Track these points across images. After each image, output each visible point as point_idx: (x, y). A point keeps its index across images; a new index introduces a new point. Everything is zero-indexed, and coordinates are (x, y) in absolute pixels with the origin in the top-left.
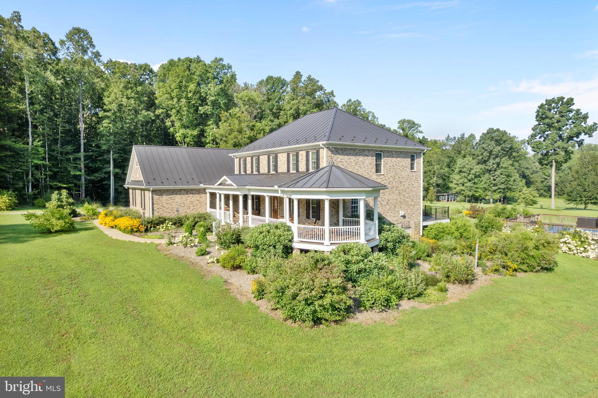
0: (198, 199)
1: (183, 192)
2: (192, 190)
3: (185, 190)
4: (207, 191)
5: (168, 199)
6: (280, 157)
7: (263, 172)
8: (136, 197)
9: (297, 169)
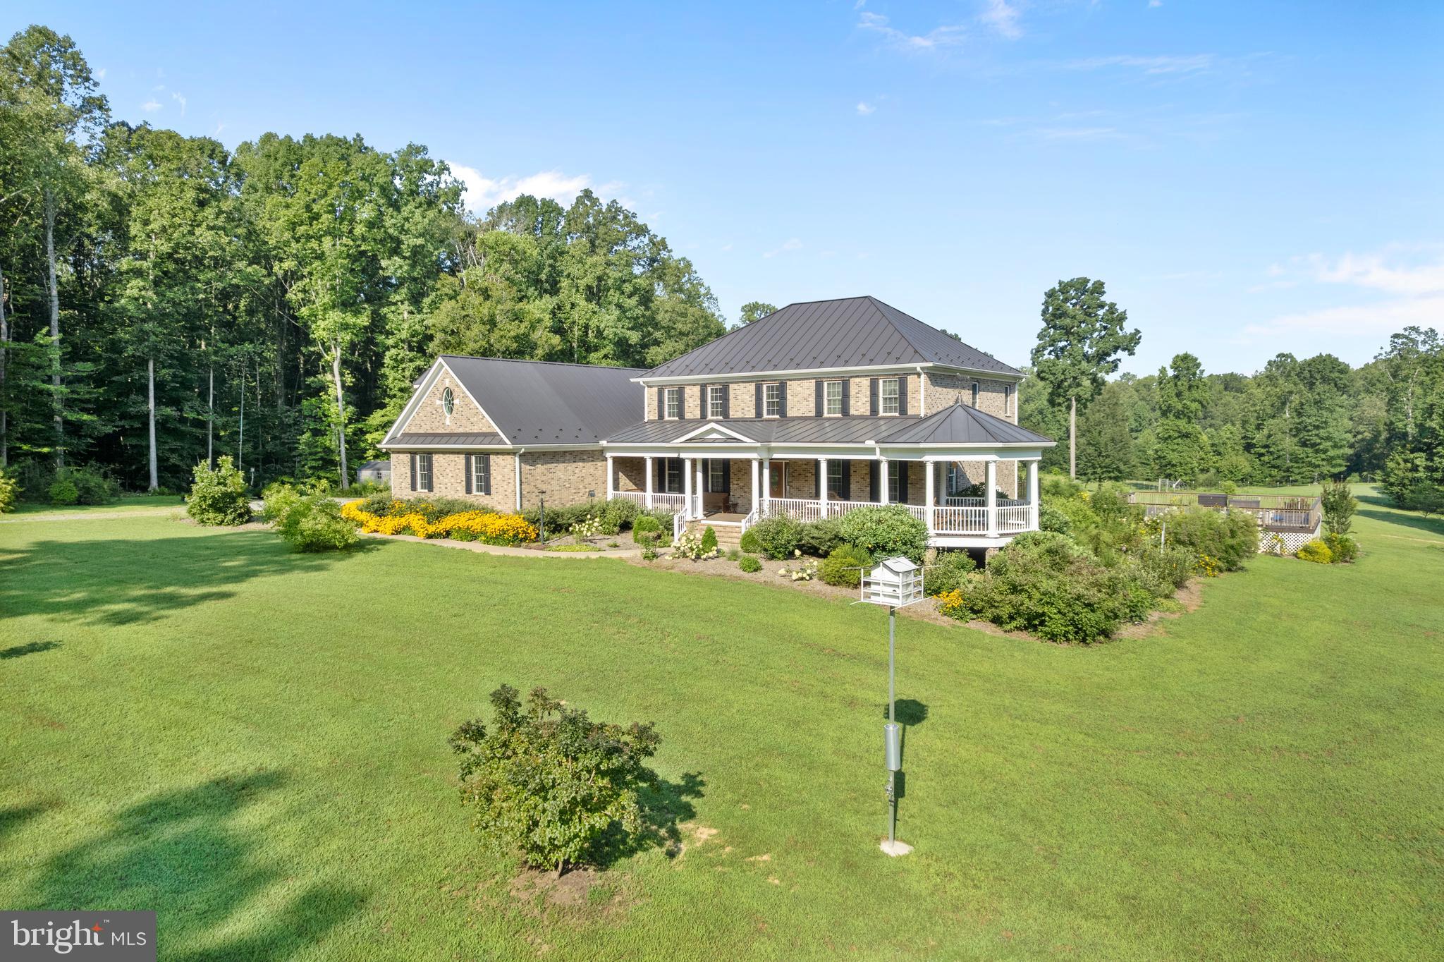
0: (591, 471)
1: (568, 457)
2: (583, 452)
3: (571, 453)
4: (608, 455)
5: (545, 472)
6: (793, 389)
7: (739, 415)
8: (435, 471)
9: (845, 410)
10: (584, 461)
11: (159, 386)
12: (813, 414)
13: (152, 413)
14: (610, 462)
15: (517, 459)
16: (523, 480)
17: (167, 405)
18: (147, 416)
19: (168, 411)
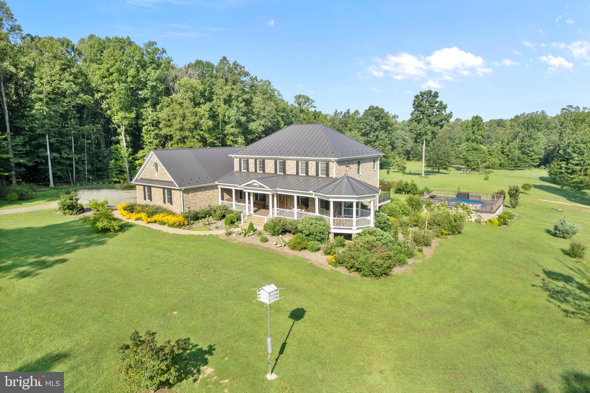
0: (212, 193)
1: (202, 189)
2: (208, 187)
3: (203, 187)
4: (219, 187)
5: (193, 196)
6: (288, 163)
7: (268, 172)
8: (152, 193)
9: (307, 173)
10: (209, 190)
11: (51, 144)
12: (295, 174)
13: (49, 156)
14: (220, 190)
15: (181, 192)
16: (184, 200)
17: (55, 152)
18: (47, 157)
19: (56, 155)
